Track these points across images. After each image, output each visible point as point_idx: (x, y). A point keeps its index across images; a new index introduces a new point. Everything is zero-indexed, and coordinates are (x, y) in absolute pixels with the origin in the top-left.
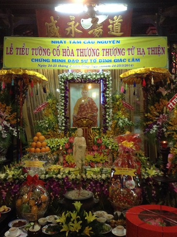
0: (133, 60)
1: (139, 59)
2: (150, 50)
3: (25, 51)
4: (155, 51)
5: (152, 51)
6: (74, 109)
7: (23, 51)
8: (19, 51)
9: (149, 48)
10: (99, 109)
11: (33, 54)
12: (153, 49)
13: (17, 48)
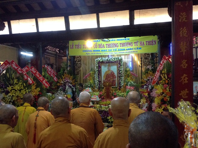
0: (137, 48)
1: (141, 48)
2: (147, 43)
3: (79, 46)
4: (150, 43)
5: (148, 43)
6: (104, 77)
7: (78, 46)
8: (76, 46)
9: (147, 42)
10: (117, 76)
12: (149, 42)
13: (76, 45)
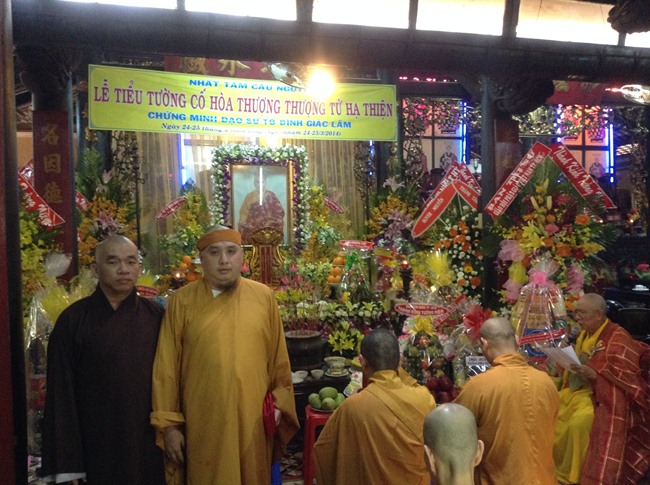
0: (340, 124)
1: (349, 123)
3: (134, 96)
4: (376, 110)
5: (371, 109)
7: (130, 96)
8: (121, 95)
9: (366, 105)
11: (151, 104)
12: (373, 107)
13: (118, 90)
